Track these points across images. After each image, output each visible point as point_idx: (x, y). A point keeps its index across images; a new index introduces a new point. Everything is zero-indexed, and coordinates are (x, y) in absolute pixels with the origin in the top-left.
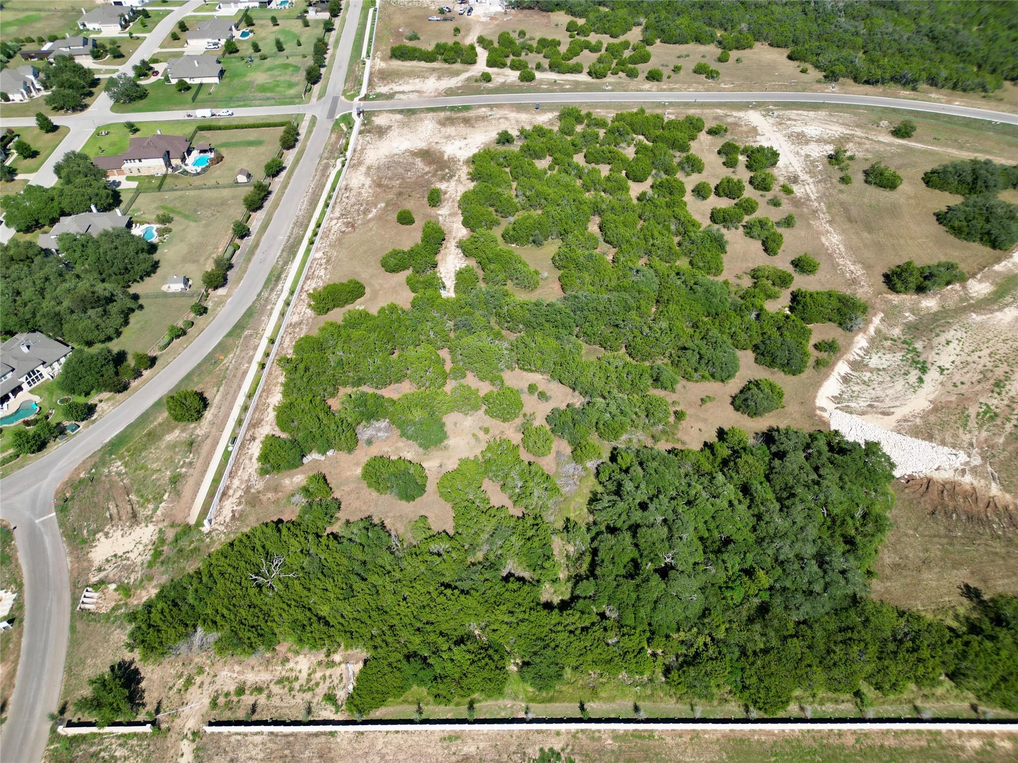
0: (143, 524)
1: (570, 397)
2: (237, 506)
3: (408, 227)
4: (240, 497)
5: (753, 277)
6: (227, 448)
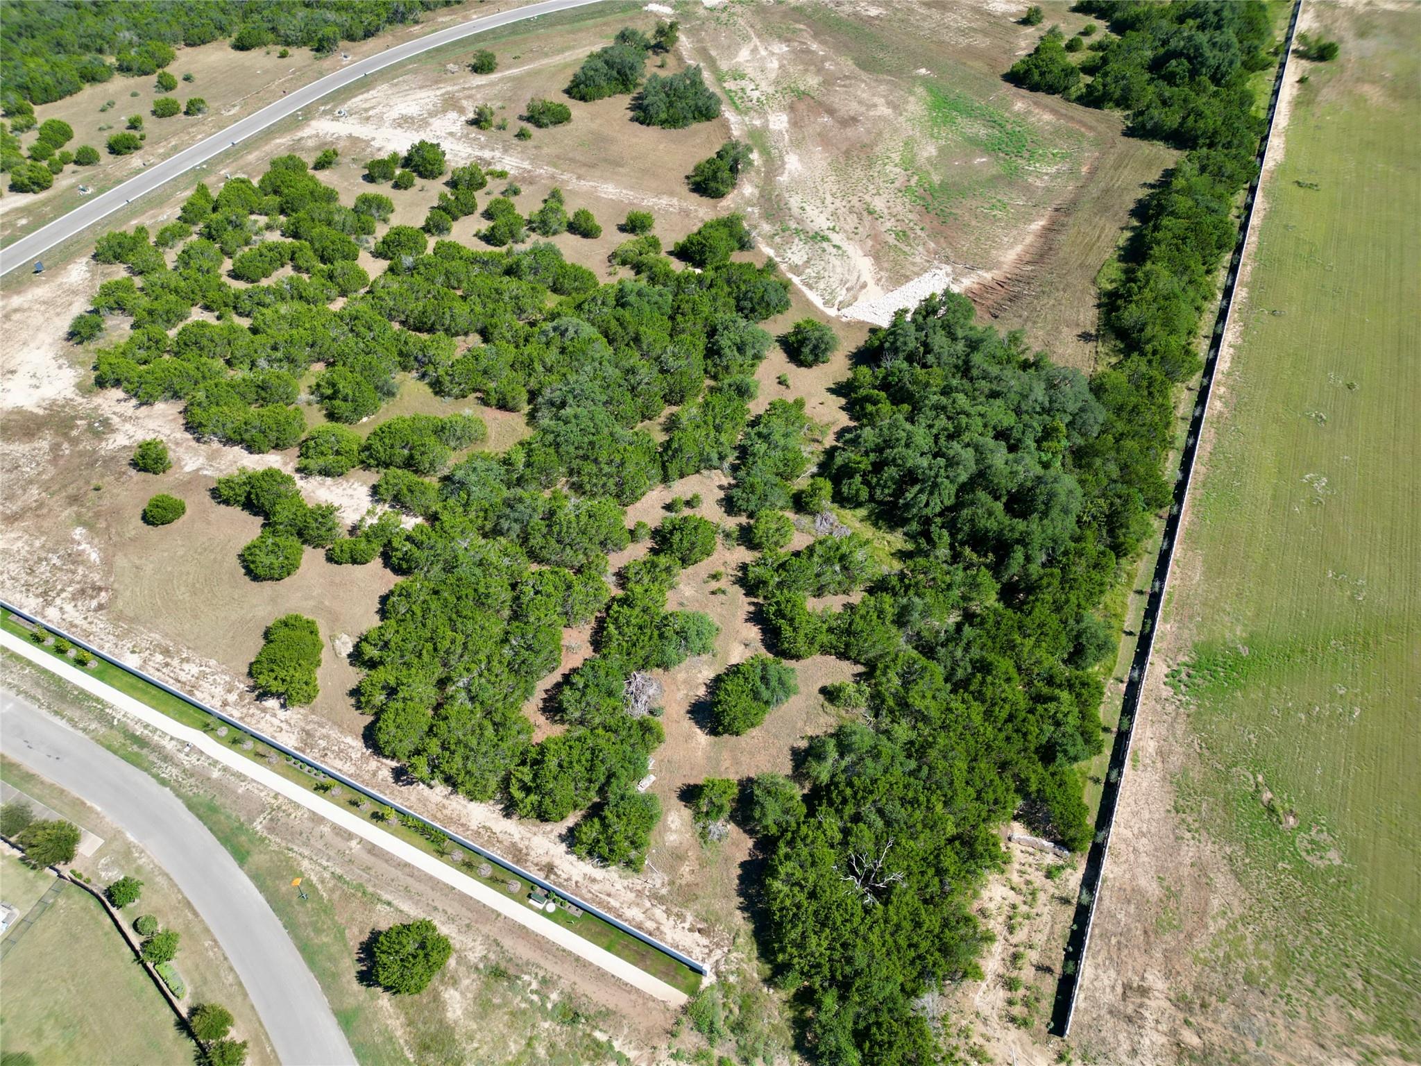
1: (708, 482)
2: (684, 921)
3: (184, 518)
4: (668, 912)
5: (624, 263)
6: (544, 913)
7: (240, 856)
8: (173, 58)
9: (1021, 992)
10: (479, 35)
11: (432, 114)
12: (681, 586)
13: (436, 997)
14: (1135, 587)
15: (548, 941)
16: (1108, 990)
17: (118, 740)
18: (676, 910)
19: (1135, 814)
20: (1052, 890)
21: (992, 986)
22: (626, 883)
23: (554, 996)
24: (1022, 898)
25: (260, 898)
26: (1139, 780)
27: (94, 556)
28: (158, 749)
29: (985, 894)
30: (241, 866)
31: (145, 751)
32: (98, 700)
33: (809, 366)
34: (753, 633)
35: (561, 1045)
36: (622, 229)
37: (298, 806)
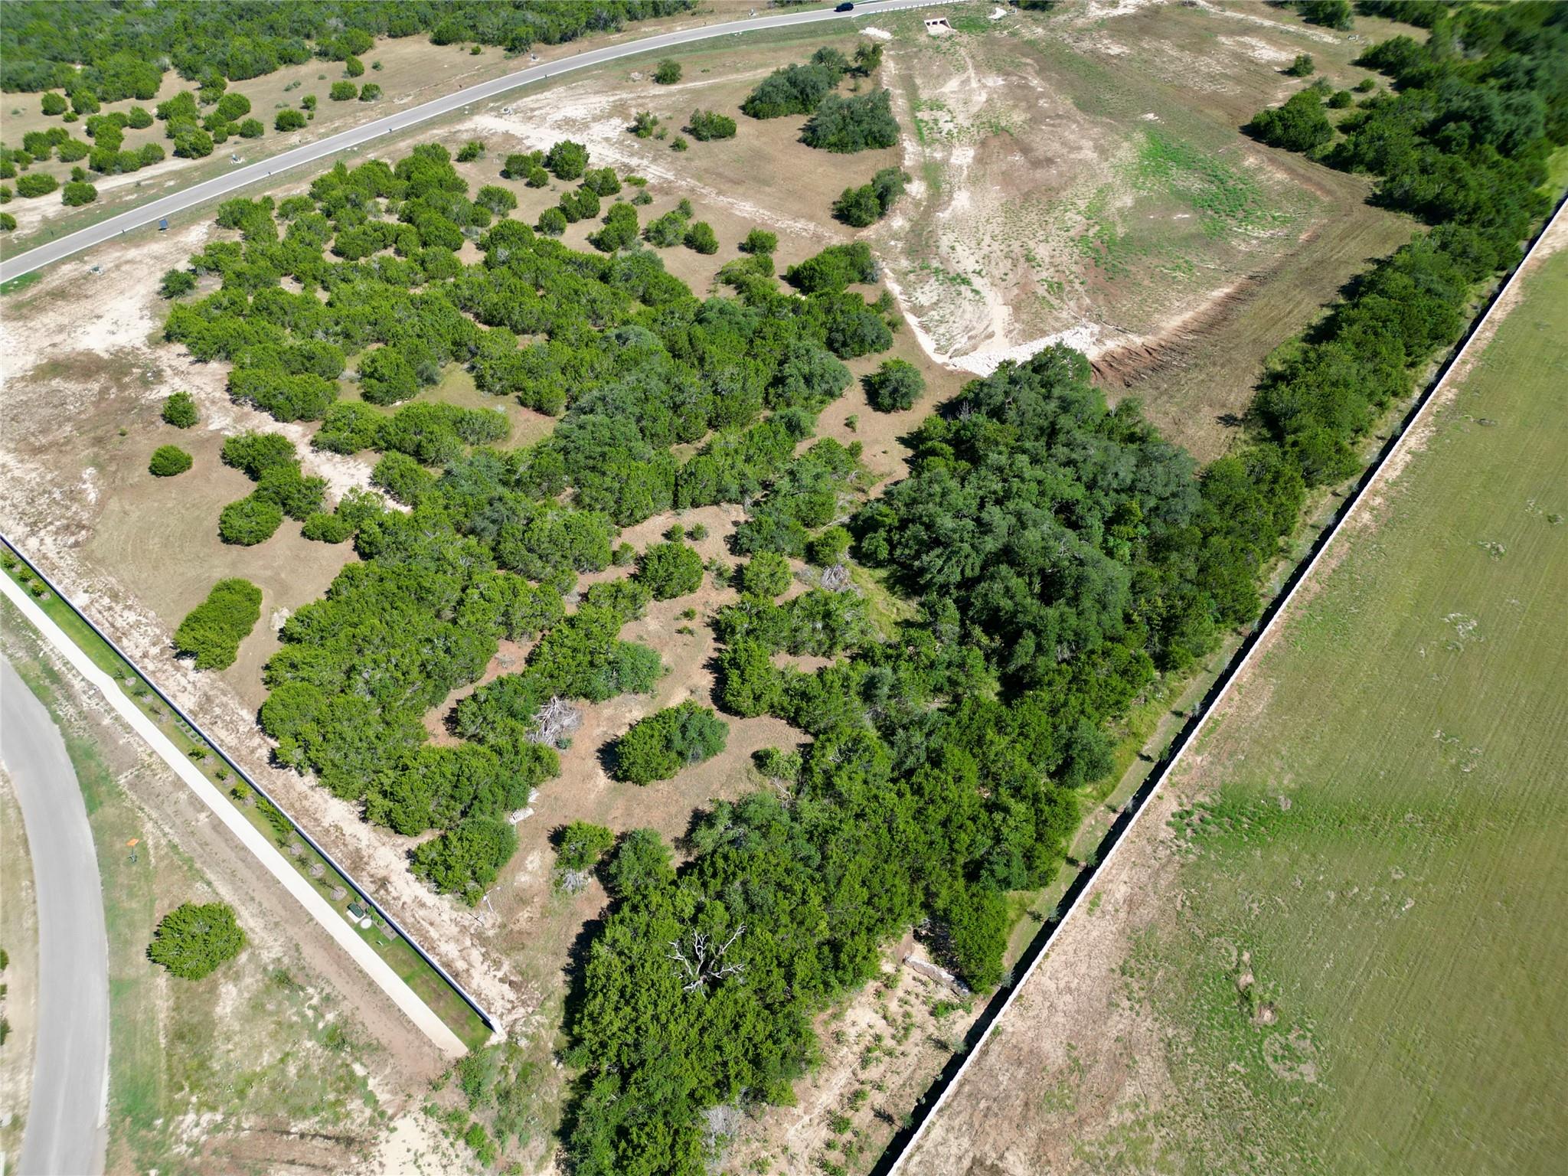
0: (383, 1135)
1: (723, 516)
2: (498, 969)
3: (188, 473)
4: (485, 956)
5: (728, 282)
6: (357, 928)
7: (92, 805)
8: (371, 47)
9: (848, 1136)
10: (675, 47)
11: (596, 119)
12: (648, 619)
13: (213, 989)
14: (1175, 707)
15: (349, 958)
16: (952, 1160)
17: (36, 670)
18: (495, 955)
19: (1068, 965)
20: (931, 1030)
21: (816, 1121)
22: (454, 915)
23: (330, 1017)
24: (892, 1031)
25: (92, 849)
26: (1089, 927)
27: (92, 496)
28: (66, 687)
29: (850, 1015)
30: (88, 816)
31: (54, 687)
32: (35, 631)
33: (887, 411)
34: (707, 680)
35: (315, 1070)
36: (742, 248)
37: (166, 767)
